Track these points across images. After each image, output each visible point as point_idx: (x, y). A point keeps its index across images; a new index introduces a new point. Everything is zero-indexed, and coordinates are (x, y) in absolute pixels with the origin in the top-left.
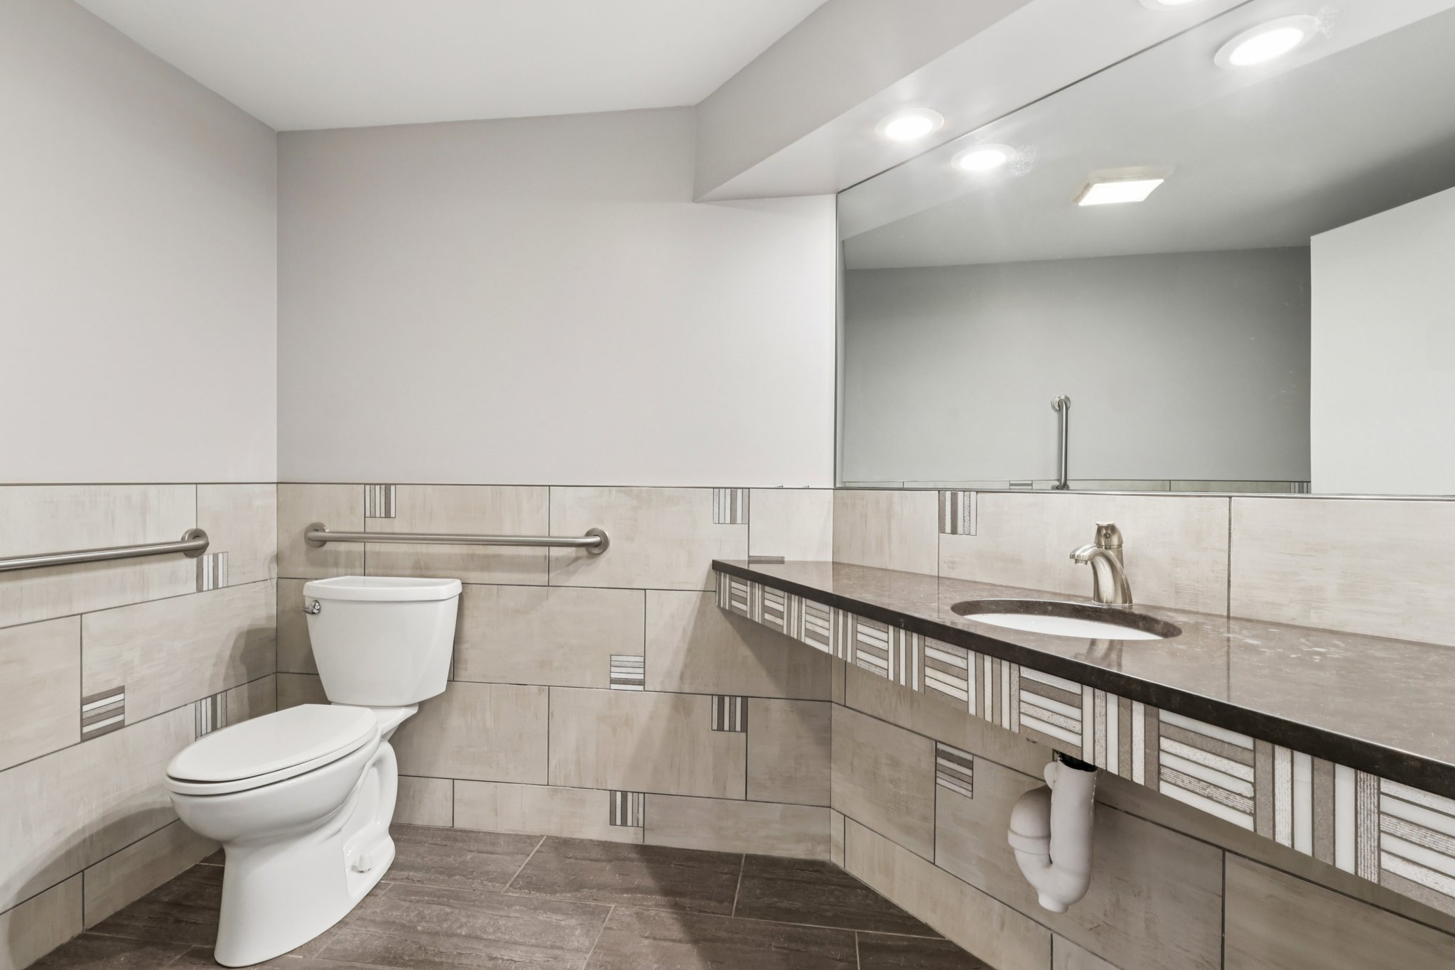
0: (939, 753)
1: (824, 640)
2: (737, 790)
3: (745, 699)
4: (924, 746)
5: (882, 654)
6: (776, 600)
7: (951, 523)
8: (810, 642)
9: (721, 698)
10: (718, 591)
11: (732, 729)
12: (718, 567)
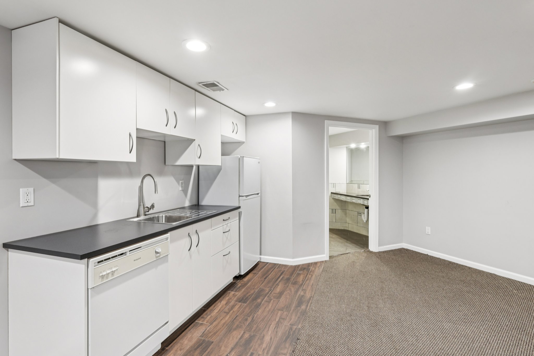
0: (358, 213)
1: (344, 199)
2: (334, 221)
3: (335, 209)
4: (357, 213)
5: (349, 199)
6: (339, 196)
7: (359, 187)
8: (343, 200)
9: (332, 209)
10: (332, 196)
11: (334, 213)
12: (332, 193)
